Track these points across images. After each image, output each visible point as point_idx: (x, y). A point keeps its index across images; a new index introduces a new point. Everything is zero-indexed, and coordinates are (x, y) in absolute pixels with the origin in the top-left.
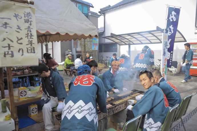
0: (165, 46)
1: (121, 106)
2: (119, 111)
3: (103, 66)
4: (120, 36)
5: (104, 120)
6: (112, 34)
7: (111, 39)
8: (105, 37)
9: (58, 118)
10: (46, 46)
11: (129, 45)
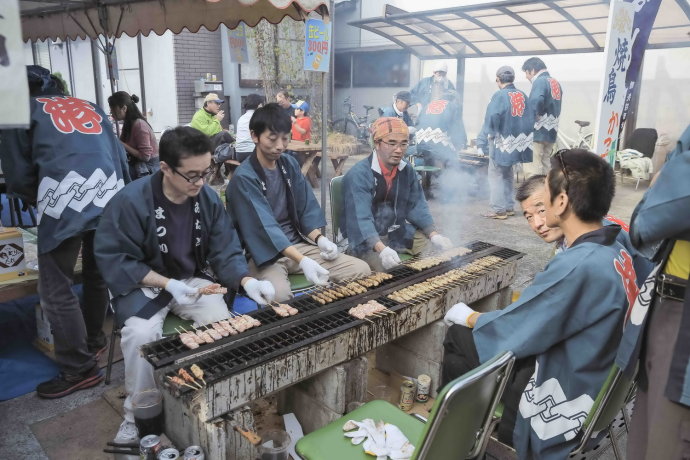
0: (618, 59)
1: (423, 308)
2: (412, 329)
3: (349, 144)
4: (422, 16)
5: (348, 365)
6: (389, 9)
7: (384, 30)
8: (362, 24)
9: (155, 359)
10: (109, 51)
11: (461, 58)
